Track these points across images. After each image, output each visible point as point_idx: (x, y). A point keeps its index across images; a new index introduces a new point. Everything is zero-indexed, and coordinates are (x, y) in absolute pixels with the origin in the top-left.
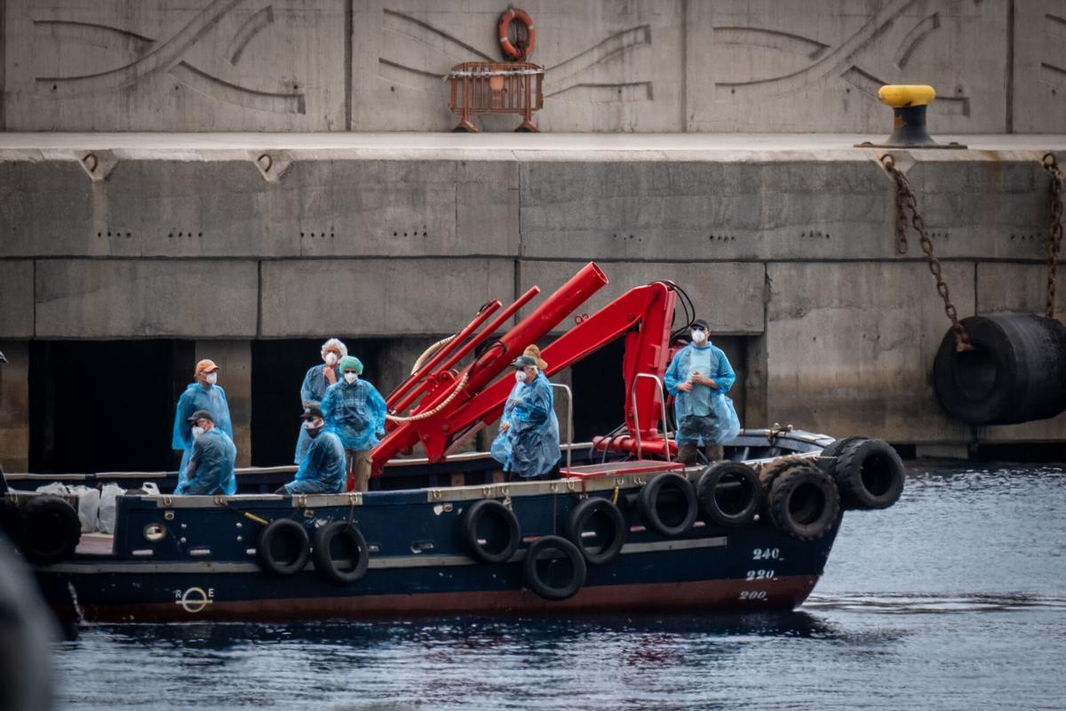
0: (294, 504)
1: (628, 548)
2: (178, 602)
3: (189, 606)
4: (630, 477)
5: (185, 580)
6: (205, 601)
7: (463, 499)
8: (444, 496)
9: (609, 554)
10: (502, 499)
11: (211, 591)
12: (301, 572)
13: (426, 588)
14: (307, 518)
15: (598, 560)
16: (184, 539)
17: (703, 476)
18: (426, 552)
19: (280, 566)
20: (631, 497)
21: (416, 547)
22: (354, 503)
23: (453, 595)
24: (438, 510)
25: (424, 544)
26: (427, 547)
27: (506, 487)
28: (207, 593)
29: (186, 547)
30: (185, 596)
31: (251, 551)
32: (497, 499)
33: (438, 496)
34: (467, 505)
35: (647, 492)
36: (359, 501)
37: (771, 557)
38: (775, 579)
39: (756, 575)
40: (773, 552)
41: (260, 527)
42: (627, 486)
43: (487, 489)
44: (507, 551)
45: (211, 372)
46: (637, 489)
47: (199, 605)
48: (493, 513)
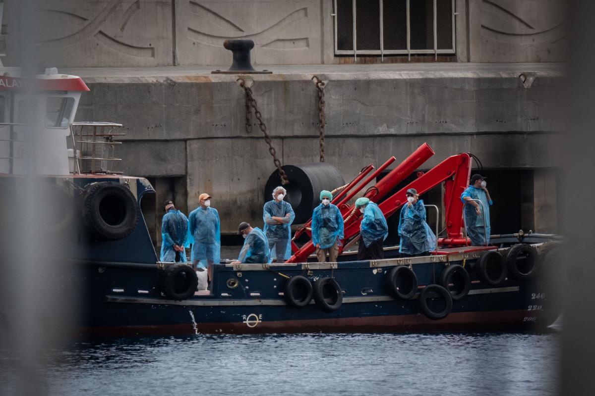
0: (303, 268)
1: (471, 292)
2: (244, 322)
3: (250, 324)
4: (471, 254)
5: (248, 310)
6: (258, 321)
7: (387, 266)
8: (378, 264)
9: (462, 295)
10: (408, 265)
11: (260, 316)
12: (308, 305)
13: (368, 314)
14: (310, 276)
15: (456, 297)
16: (247, 287)
17: (509, 253)
18: (369, 294)
19: (297, 302)
20: (472, 264)
21: (364, 291)
22: (333, 267)
23: (383, 317)
24: (375, 272)
25: (367, 290)
26: (369, 291)
27: (409, 260)
28: (259, 317)
29: (248, 291)
30: (248, 318)
31: (281, 294)
32: (406, 265)
33: (375, 264)
34: (389, 269)
35: (482, 261)
36: (336, 267)
37: (540, 298)
38: (542, 310)
39: (533, 308)
40: (542, 295)
41: (286, 280)
42: (469, 259)
43: (400, 260)
44: (411, 293)
45: (206, 200)
46: (475, 260)
47: (255, 323)
48: (404, 272)
